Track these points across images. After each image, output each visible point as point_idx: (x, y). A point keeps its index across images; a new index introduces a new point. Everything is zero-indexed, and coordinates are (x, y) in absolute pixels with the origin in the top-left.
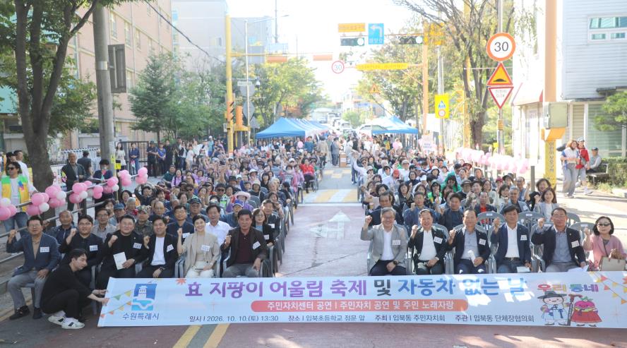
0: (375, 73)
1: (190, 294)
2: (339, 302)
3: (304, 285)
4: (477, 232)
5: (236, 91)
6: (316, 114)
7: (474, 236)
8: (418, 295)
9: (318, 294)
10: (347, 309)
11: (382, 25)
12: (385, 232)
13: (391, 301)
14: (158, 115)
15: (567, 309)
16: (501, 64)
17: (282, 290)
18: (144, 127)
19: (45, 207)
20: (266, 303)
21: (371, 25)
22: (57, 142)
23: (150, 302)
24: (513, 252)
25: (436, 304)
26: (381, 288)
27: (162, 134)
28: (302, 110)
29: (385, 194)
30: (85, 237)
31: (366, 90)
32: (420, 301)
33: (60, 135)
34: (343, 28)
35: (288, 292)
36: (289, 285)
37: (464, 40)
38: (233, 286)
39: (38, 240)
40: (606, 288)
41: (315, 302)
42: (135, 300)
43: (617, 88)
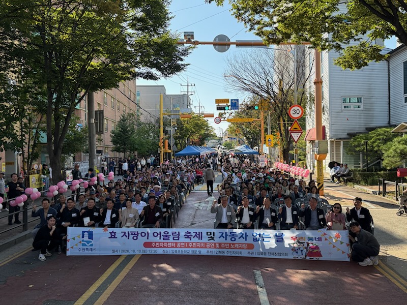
0: (237, 123)
1: (111, 237)
2: (188, 243)
3: (170, 233)
4: (271, 209)
5: (165, 132)
6: (210, 143)
7: (269, 211)
8: (229, 241)
9: (177, 238)
10: (192, 247)
11: (238, 100)
12: (223, 208)
13: (215, 244)
14: (125, 144)
15: (305, 250)
16: (296, 121)
17: (159, 235)
18: (117, 150)
19: (56, 193)
20: (151, 243)
21: (232, 100)
22: (71, 158)
23: (91, 242)
24: (289, 220)
25: (238, 246)
26: (210, 236)
27: (127, 154)
28: (201, 142)
29: (228, 188)
30: (70, 209)
31: (234, 131)
32: (230, 244)
33: (72, 155)
34: (218, 101)
35: (162, 237)
36: (162, 234)
37: (279, 107)
38: (133, 233)
39: (47, 211)
40: (326, 239)
41: (176, 243)
42: (83, 241)
43: (357, 133)
